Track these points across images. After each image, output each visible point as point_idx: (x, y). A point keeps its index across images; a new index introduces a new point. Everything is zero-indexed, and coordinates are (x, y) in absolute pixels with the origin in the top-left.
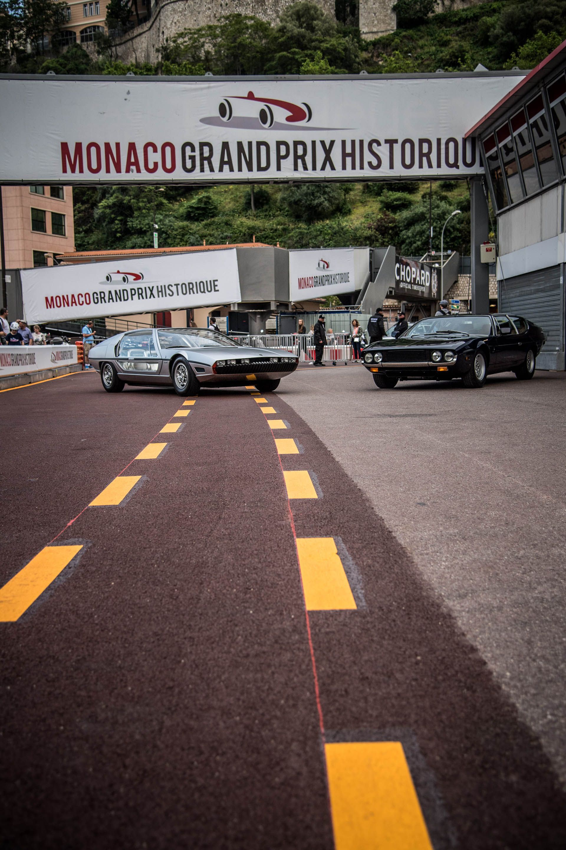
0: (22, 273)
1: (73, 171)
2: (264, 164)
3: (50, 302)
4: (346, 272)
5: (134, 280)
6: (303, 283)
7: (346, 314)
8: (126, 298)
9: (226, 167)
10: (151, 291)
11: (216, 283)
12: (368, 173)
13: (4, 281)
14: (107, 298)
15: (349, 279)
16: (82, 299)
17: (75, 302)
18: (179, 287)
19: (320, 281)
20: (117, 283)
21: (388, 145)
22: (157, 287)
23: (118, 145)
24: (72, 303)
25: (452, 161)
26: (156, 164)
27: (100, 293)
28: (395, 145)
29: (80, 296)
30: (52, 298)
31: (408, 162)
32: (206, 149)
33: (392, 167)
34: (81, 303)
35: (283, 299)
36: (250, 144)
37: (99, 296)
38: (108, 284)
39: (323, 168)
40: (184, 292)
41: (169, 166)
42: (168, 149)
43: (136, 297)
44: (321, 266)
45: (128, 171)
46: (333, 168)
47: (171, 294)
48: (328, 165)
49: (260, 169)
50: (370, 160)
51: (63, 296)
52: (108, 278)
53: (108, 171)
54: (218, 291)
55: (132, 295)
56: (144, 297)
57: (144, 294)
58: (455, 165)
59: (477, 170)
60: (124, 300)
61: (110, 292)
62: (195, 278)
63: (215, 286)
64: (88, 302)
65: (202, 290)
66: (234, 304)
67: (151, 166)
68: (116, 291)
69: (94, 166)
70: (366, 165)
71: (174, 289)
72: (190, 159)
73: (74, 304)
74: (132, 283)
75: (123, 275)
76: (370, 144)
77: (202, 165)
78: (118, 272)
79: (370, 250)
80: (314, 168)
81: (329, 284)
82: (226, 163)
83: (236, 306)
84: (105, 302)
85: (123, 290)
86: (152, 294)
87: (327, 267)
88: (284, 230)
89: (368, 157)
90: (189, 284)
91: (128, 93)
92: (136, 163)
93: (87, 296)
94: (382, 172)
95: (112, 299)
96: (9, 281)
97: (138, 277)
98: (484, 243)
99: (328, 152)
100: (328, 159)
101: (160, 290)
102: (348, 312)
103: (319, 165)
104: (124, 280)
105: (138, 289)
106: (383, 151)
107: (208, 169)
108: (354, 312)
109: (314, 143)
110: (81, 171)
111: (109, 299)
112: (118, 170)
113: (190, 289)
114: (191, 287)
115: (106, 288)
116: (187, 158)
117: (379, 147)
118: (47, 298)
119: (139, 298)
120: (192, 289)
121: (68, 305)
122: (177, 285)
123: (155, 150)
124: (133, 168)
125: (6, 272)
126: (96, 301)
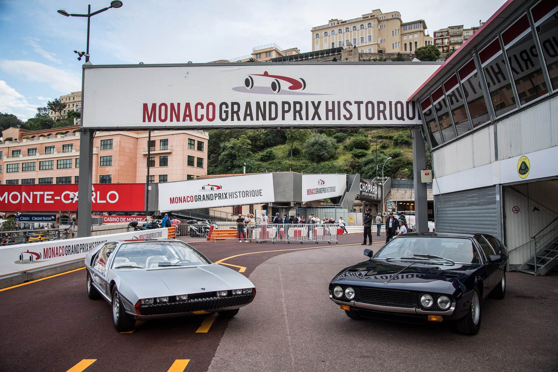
1: (149, 121)
3: (172, 201)
4: (334, 186)
5: (217, 189)
6: (310, 192)
7: (333, 209)
8: (212, 199)
9: (248, 118)
10: (226, 195)
11: (261, 191)
15: (336, 190)
16: (189, 199)
18: (241, 193)
22: (229, 193)
23: (179, 104)
24: (184, 201)
25: (399, 115)
27: (199, 196)
28: (361, 105)
29: (188, 197)
31: (370, 115)
32: (236, 107)
34: (188, 201)
36: (265, 103)
37: (198, 198)
39: (313, 119)
40: (244, 196)
42: (211, 107)
43: (217, 198)
44: (320, 182)
46: (320, 119)
51: (179, 197)
53: (171, 120)
54: (262, 195)
55: (215, 197)
57: (222, 197)
58: (402, 118)
59: (416, 121)
60: (211, 200)
61: (204, 195)
63: (260, 193)
64: (192, 201)
65: (253, 195)
66: (270, 203)
68: (207, 195)
69: (163, 117)
71: (238, 194)
72: (224, 113)
76: (345, 104)
78: (209, 185)
79: (347, 175)
80: (307, 119)
81: (324, 192)
82: (248, 115)
83: (272, 204)
85: (211, 195)
86: (226, 196)
87: (323, 184)
88: (306, 166)
89: (343, 112)
90: (246, 191)
91: (188, 73)
92: (190, 116)
95: (205, 199)
97: (219, 188)
98: (424, 170)
99: (316, 108)
100: (316, 113)
102: (335, 208)
105: (219, 194)
106: (353, 108)
108: (338, 208)
110: (155, 121)
111: (203, 199)
112: (178, 120)
113: (246, 194)
114: (247, 193)
115: (202, 193)
116: (223, 112)
118: (171, 199)
119: (219, 199)
120: (248, 194)
121: (182, 202)
122: (240, 192)
123: (202, 108)
124: (188, 118)
126: (196, 200)
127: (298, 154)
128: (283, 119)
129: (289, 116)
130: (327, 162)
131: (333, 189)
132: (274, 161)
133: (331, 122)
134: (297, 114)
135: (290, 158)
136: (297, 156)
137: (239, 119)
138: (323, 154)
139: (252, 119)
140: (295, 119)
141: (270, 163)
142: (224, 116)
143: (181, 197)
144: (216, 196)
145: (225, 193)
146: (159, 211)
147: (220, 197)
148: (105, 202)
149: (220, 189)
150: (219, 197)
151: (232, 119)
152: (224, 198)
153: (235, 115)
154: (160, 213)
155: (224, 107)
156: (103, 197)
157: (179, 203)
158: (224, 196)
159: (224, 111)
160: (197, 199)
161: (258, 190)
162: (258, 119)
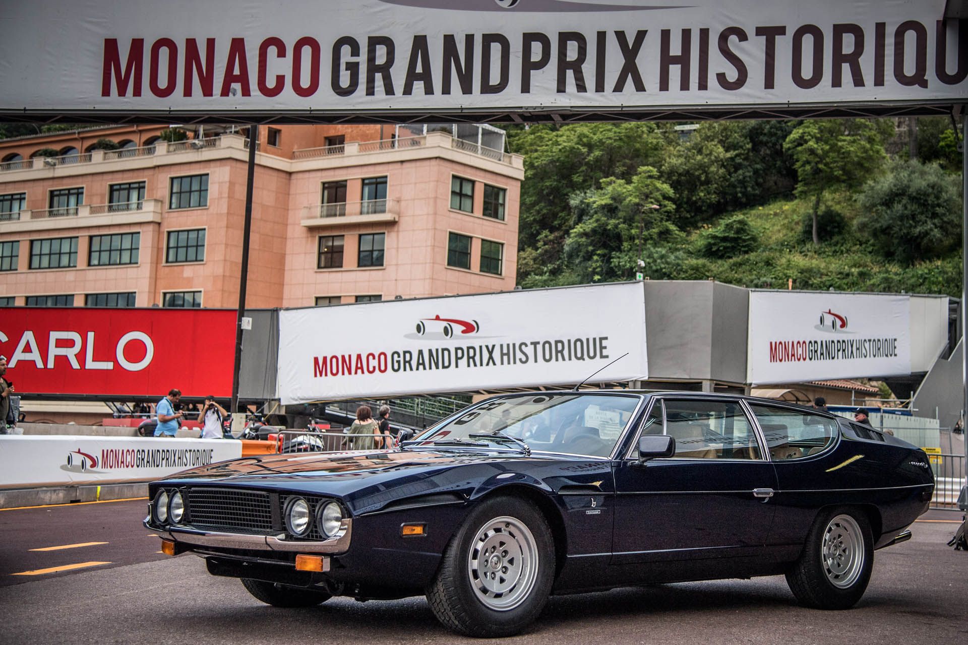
0: (282, 314)
1: (122, 92)
2: (495, 79)
3: (321, 367)
5: (463, 332)
8: (446, 364)
9: (419, 86)
11: (604, 343)
12: (716, 96)
13: (240, 326)
14: (414, 363)
16: (373, 363)
17: (362, 368)
18: (540, 347)
19: (826, 351)
20: (434, 336)
21: (763, 39)
22: (502, 346)
23: (211, 43)
24: (357, 368)
26: (281, 79)
27: (405, 353)
30: (325, 359)
31: (807, 72)
33: (769, 83)
34: (371, 369)
35: (730, 377)
37: (402, 359)
38: (419, 338)
39: (619, 88)
40: (547, 357)
41: (305, 82)
43: (463, 362)
45: (225, 92)
46: (640, 87)
47: (524, 359)
48: (630, 82)
49: (487, 88)
50: (721, 71)
51: (343, 357)
52: (419, 329)
53: (188, 92)
54: (607, 357)
55: (457, 359)
56: (478, 363)
57: (477, 358)
60: (444, 367)
61: (421, 352)
62: (567, 334)
63: (602, 348)
64: (383, 368)
65: (579, 355)
66: (635, 382)
67: (271, 83)
68: (430, 351)
70: (712, 81)
71: (529, 350)
72: (347, 69)
73: (359, 371)
74: (458, 338)
75: (445, 324)
76: (723, 38)
77: (371, 81)
78: (438, 318)
80: (600, 88)
82: (419, 77)
83: (639, 384)
84: (411, 369)
85: (443, 350)
86: (491, 358)
88: (862, 274)
89: (718, 63)
92: (243, 79)
93: (382, 357)
94: (749, 96)
95: (423, 364)
96: (250, 328)
97: (469, 328)
99: (630, 54)
100: (630, 69)
101: (505, 351)
103: (611, 79)
104: (446, 331)
105: (468, 348)
107: (383, 89)
109: (601, 37)
111: (418, 364)
112: (208, 91)
113: (557, 352)
114: (560, 348)
115: (416, 345)
116: (343, 67)
117: (743, 43)
118: (316, 360)
119: (469, 366)
120: (562, 352)
121: (350, 373)
122: (535, 344)
124: (237, 86)
125: (246, 313)
126: (396, 367)
127: (840, 233)
128: (526, 88)
129: (545, 78)
130: (939, 263)
131: (886, 348)
132: (752, 256)
133: (675, 97)
134: (570, 74)
135: (808, 246)
136: (836, 238)
137: (389, 91)
138: (926, 233)
139: (429, 90)
140: (561, 88)
141: (735, 264)
142: (345, 80)
143: (350, 356)
144: (460, 355)
145: (487, 347)
146: (279, 400)
147: (473, 358)
148: (109, 366)
149: (473, 334)
150: (469, 358)
151: (370, 91)
152: (485, 361)
153: (378, 76)
154: (279, 405)
155: (346, 50)
156: (105, 351)
157: (343, 374)
158: (486, 355)
159: (347, 63)
160: (398, 362)
161: (594, 339)
162: (446, 90)
